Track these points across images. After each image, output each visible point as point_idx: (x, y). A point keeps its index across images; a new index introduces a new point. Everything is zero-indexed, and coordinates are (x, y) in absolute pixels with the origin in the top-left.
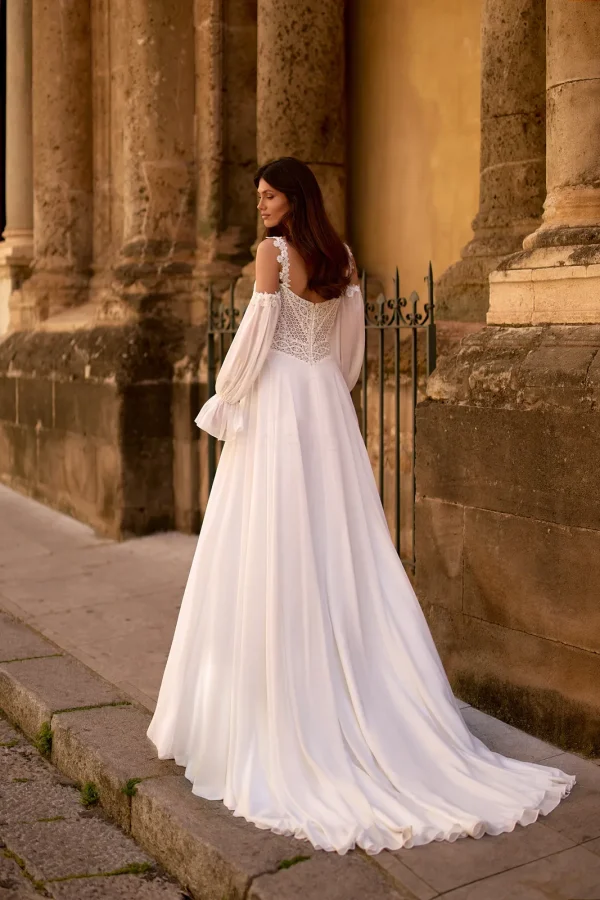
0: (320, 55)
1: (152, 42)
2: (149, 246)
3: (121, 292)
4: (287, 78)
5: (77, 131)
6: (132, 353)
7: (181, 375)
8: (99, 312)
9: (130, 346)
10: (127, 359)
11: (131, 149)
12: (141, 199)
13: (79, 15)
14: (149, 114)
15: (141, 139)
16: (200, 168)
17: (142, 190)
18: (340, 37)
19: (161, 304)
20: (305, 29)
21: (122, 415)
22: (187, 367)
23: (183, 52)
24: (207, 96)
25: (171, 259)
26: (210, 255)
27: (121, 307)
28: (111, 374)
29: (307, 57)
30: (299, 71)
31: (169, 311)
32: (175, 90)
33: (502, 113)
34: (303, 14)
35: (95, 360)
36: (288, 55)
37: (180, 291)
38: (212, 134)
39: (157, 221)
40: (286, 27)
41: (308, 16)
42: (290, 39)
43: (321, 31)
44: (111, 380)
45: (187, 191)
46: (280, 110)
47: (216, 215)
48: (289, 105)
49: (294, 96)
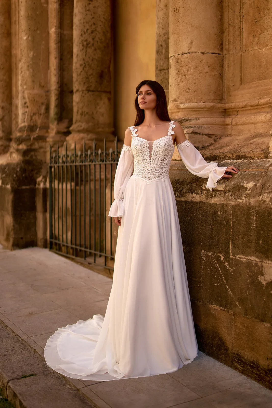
0: (99, 44)
1: (30, 38)
2: (28, 128)
3: (16, 148)
4: (84, 54)
5: (5, 78)
6: (18, 174)
7: (39, 184)
8: (8, 157)
9: (17, 171)
10: (15, 177)
11: (21, 85)
12: (25, 107)
13: (5, 26)
14: (28, 70)
15: (25, 81)
16: (51, 93)
17: (25, 103)
18: (109, 35)
19: (32, 153)
20: (92, 32)
21: (13, 201)
22: (41, 181)
23: (43, 42)
24: (53, 62)
25: (37, 134)
26: (54, 132)
27: (16, 154)
28: (9, 183)
29: (93, 45)
30: (90, 51)
31: (36, 156)
32: (40, 59)
33: (162, 69)
34: (92, 26)
35: (4, 177)
36: (85, 43)
37: (41, 148)
38: (55, 79)
39: (31, 117)
40: (84, 32)
41: (93, 27)
42: (86, 36)
43: (100, 33)
44: (9, 186)
45: (45, 104)
46: (81, 68)
47: (57, 114)
48: (85, 66)
49: (88, 62)
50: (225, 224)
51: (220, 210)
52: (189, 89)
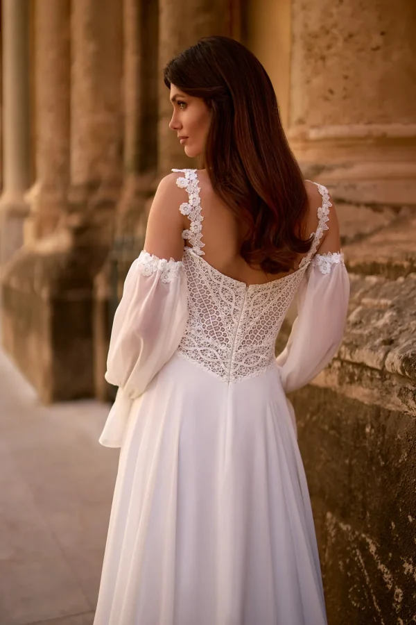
25: (100, 196)
26: (131, 191)
27: (64, 233)
45: (116, 140)
50: (382, 463)
51: (371, 422)
52: (331, 92)
